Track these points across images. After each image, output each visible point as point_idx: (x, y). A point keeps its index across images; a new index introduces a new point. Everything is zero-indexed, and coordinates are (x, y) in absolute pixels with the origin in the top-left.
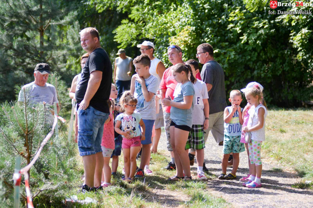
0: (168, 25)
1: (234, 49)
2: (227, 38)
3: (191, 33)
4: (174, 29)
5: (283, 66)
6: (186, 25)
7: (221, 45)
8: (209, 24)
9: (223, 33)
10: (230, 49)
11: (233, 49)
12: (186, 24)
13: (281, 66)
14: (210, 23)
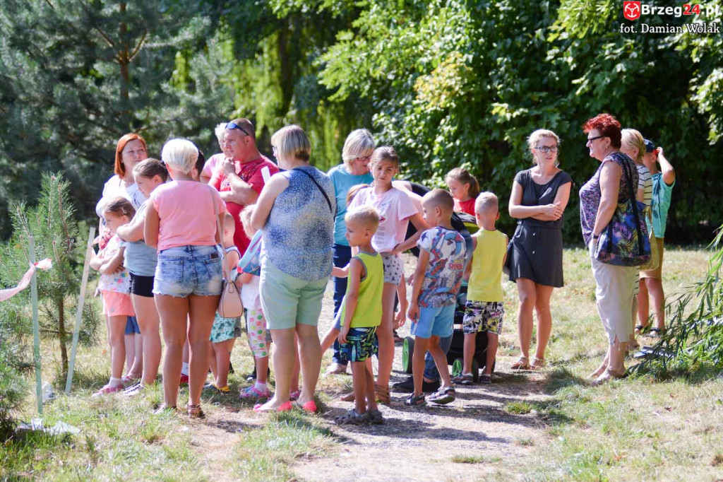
0: (421, 48)
1: (559, 107)
2: (545, 80)
3: (461, 68)
4: (430, 58)
5: (674, 145)
6: (453, 49)
7: (529, 99)
8: (504, 47)
9: (539, 68)
10: (551, 108)
11: (556, 107)
12: (455, 46)
13: (671, 146)
14: (508, 45)
